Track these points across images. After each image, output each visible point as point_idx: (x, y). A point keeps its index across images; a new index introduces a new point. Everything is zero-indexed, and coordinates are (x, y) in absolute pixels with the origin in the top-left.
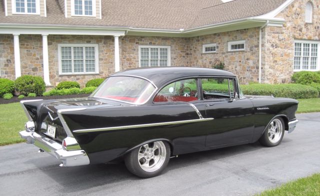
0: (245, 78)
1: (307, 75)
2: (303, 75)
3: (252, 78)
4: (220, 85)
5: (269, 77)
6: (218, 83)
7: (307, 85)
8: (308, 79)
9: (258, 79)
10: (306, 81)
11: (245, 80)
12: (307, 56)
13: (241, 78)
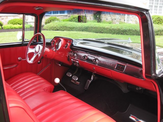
0: (116, 19)
1: (159, 18)
2: (156, 17)
3: (120, 19)
4: (99, 23)
5: (132, 19)
6: (98, 22)
7: (158, 24)
8: (159, 20)
9: (125, 20)
10: (158, 22)
11: (115, 20)
12: (157, 5)
13: (113, 19)
